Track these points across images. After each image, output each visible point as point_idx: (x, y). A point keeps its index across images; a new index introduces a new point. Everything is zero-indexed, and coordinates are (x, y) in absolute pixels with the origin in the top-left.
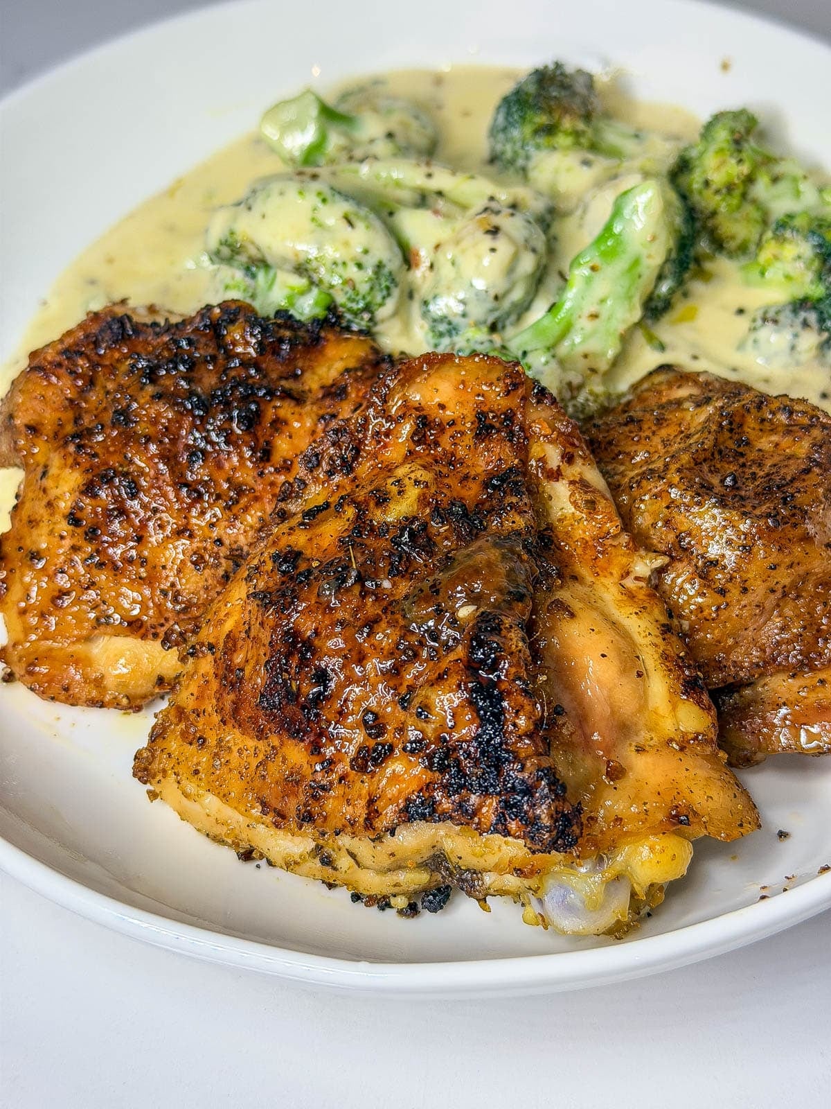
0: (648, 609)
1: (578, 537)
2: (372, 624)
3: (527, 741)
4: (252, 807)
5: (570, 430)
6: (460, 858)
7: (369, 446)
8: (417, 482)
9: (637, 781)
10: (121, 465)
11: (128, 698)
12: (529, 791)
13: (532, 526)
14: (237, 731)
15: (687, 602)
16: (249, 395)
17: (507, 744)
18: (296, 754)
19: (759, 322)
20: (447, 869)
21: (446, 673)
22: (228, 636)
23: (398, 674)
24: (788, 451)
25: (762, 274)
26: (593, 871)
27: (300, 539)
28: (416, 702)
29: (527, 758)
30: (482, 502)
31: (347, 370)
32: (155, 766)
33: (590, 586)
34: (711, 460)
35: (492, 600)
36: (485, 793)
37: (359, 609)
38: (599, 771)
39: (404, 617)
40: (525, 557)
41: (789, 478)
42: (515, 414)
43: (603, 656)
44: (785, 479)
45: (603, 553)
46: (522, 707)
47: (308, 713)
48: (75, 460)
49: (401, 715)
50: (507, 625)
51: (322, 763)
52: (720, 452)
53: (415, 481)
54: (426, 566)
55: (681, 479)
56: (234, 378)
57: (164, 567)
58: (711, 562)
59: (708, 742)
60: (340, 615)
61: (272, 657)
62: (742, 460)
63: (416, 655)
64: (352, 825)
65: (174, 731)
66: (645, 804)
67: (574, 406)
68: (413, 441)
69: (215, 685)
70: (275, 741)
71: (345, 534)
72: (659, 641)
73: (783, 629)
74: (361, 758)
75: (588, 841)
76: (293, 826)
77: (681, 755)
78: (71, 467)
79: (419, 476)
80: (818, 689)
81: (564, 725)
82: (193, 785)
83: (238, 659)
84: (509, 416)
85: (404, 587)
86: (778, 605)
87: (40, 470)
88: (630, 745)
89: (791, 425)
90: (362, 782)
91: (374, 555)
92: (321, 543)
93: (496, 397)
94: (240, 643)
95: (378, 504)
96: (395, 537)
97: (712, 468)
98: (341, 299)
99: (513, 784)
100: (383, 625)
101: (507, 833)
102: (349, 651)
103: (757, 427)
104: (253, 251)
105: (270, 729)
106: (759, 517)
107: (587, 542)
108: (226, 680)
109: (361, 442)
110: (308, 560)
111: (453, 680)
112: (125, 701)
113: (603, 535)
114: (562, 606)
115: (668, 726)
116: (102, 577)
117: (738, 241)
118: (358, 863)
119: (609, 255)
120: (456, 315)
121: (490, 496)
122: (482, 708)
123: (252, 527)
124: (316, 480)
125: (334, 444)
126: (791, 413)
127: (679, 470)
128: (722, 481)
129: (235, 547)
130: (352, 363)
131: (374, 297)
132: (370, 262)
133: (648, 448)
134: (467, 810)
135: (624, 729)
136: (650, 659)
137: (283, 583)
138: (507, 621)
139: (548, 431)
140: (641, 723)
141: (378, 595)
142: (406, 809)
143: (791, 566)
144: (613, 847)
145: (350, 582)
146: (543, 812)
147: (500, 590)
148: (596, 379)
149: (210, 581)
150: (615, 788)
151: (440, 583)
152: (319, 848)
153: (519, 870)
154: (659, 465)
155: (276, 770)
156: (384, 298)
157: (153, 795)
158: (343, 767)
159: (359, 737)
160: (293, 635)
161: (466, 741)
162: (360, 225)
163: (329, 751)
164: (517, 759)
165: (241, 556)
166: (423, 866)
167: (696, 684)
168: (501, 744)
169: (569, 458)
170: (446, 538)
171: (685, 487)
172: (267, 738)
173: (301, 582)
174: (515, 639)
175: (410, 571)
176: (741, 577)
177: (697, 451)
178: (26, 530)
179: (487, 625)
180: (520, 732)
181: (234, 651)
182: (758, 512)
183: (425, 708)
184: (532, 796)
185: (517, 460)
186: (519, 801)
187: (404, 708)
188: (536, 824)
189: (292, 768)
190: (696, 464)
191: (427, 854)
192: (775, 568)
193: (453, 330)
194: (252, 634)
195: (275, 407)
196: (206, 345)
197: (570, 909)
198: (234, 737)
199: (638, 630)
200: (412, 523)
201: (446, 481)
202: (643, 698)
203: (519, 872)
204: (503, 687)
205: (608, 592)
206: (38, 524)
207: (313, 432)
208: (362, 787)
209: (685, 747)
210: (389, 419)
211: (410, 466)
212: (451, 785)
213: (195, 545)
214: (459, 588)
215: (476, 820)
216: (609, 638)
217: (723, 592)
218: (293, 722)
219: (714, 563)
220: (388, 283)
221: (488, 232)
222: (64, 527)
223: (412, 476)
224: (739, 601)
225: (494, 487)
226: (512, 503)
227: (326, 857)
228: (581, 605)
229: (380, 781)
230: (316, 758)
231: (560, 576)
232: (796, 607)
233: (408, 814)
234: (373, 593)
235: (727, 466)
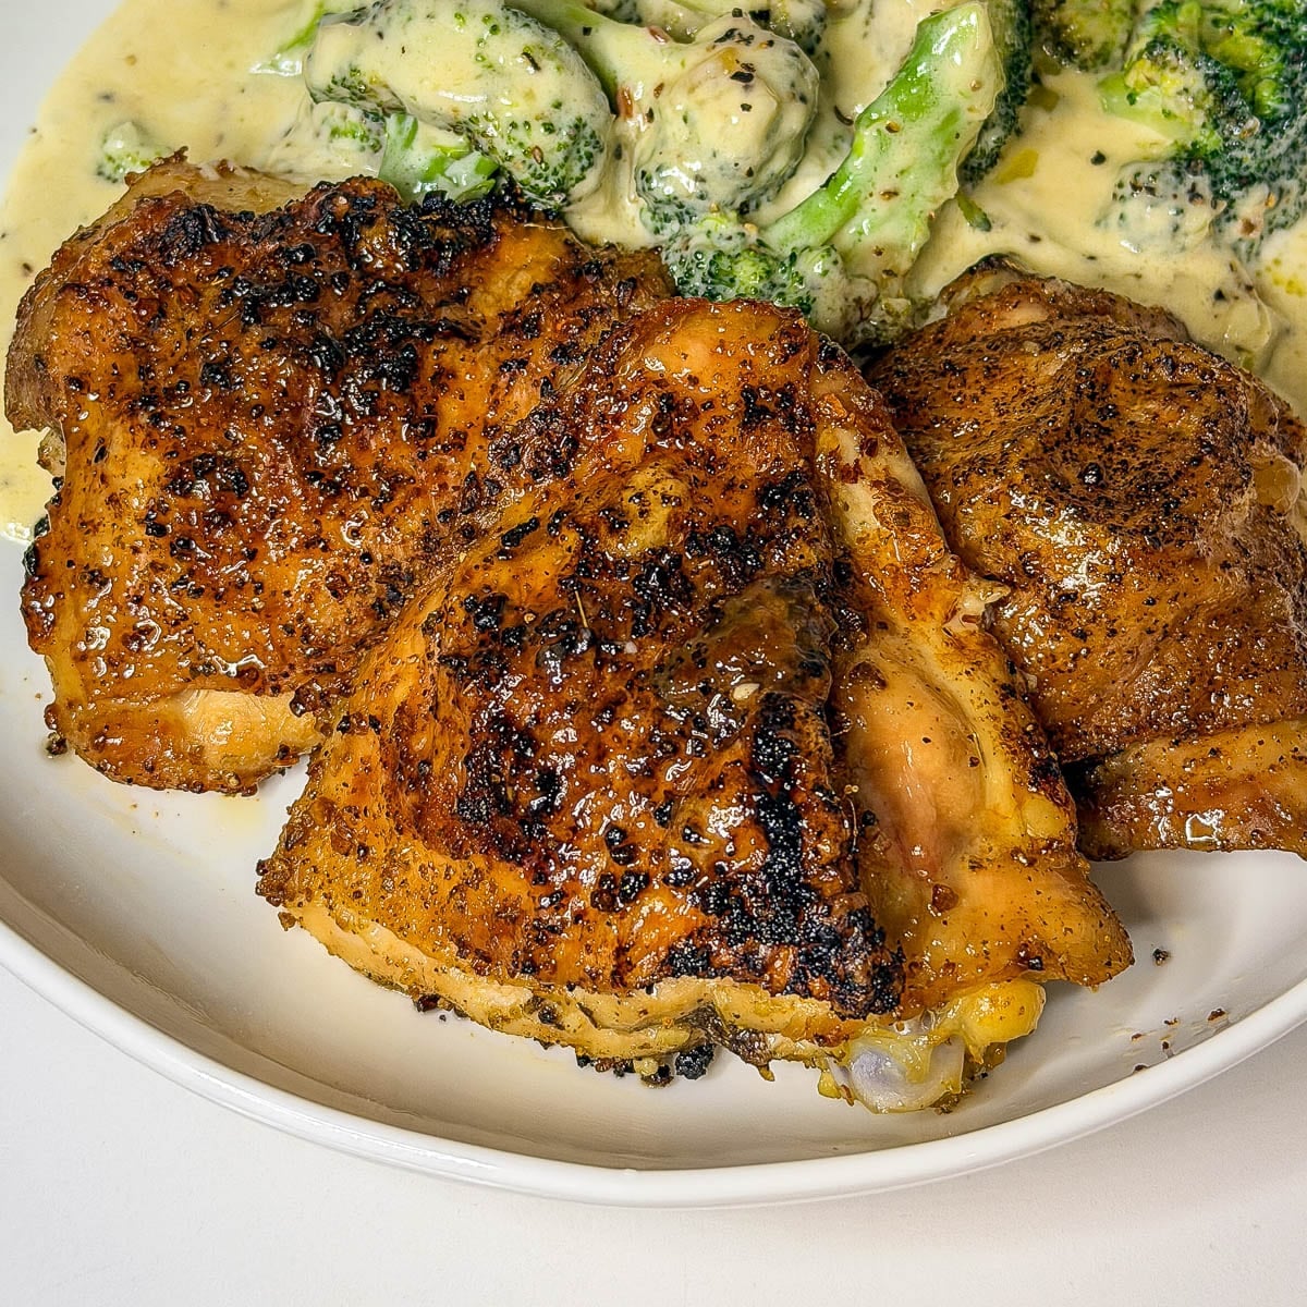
0: (984, 664)
1: (885, 563)
2: (614, 705)
3: (833, 873)
4: (443, 946)
5: (871, 406)
6: (738, 1017)
7: (592, 435)
8: (666, 498)
9: (974, 911)
10: (221, 448)
11: (237, 778)
12: (838, 941)
13: (826, 562)
14: (420, 845)
15: (1034, 647)
16: (402, 337)
17: (806, 876)
18: (512, 882)
19: (1127, 190)
20: (716, 1027)
21: (721, 781)
22: (401, 709)
23: (652, 775)
24: (1171, 425)
25: (1132, 99)
26: (917, 1031)
27: (500, 576)
28: (682, 818)
29: (834, 897)
30: (756, 523)
31: (537, 289)
32: (294, 883)
33: (905, 636)
34: (1066, 442)
35: (780, 676)
36: (778, 941)
37: (594, 685)
38: (922, 900)
39: (658, 697)
40: (820, 608)
41: (1172, 473)
42: (796, 391)
43: (927, 740)
44: (1167, 475)
45: (920, 586)
46: (826, 826)
47: (530, 829)
48: (149, 435)
49: (657, 831)
50: (802, 714)
51: (551, 897)
52: (1078, 430)
53: (663, 497)
54: (683, 620)
55: (1026, 476)
56: (376, 311)
57: (288, 594)
58: (1068, 596)
59: (1067, 850)
60: (571, 694)
61: (475, 750)
62: (1108, 441)
63: (676, 750)
64: (593, 979)
65: (320, 836)
66: (985, 943)
67: (864, 331)
68: (656, 432)
69: (383, 778)
70: (479, 861)
71: (568, 572)
72: (998, 711)
73: (1163, 682)
74: (605, 891)
75: (911, 995)
76: (502, 971)
77: (1031, 872)
78: (143, 446)
79: (668, 488)
80: (1210, 763)
81: (876, 837)
82: (350, 910)
83: (420, 743)
84: (788, 394)
85: (654, 651)
86: (1157, 649)
87: (92, 445)
88: (963, 858)
89: (1178, 386)
90: (608, 924)
91: (610, 606)
92: (532, 584)
93: (770, 367)
94: (420, 723)
95: (612, 530)
96: (639, 578)
97: (1068, 455)
98: (521, 174)
99: (817, 932)
100: (629, 707)
101: (807, 993)
102: (585, 745)
103: (1128, 387)
104: (385, 97)
105: (472, 846)
106: (1134, 532)
107: (898, 569)
108: (402, 773)
109: (579, 429)
110: (517, 609)
111: (733, 790)
112: (233, 782)
113: (919, 561)
114: (868, 672)
115: (1011, 831)
116: (198, 609)
117: (1097, 46)
118: (594, 1022)
119: (914, 109)
120: (689, 196)
121: (767, 515)
122: (772, 830)
123: (413, 534)
124: (515, 482)
125: (539, 433)
126: (1174, 367)
127: (1023, 464)
128: (1082, 476)
129: (389, 563)
130: (541, 276)
131: (570, 170)
132: (565, 120)
133: (976, 415)
134: (755, 965)
135: (952, 837)
136: (988, 738)
137: (482, 643)
138: (802, 707)
139: (843, 413)
140: (976, 828)
141: (620, 662)
142: (670, 959)
143: (1175, 599)
144: (943, 1000)
145: (582, 646)
146: (856, 966)
147: (790, 662)
148: (895, 285)
149: (354, 614)
150: (945, 923)
151: (706, 650)
152: (536, 1001)
153: (821, 1037)
154: (993, 449)
155: (477, 899)
156: (583, 169)
157: (287, 921)
158: (580, 902)
159: (602, 861)
160: (506, 720)
161: (751, 872)
162: (549, 66)
163: (559, 879)
164: (821, 900)
165: (398, 576)
166: (682, 1022)
167: (1048, 771)
168: (798, 875)
169: (870, 448)
170: (710, 579)
171: (1031, 489)
172: (466, 858)
173: (511, 644)
174: (814, 735)
175: (661, 628)
176: (1107, 616)
177: (1047, 432)
178: (77, 536)
179: (773, 714)
180: (824, 861)
181: (412, 733)
182: (1130, 525)
183: (696, 827)
184: (842, 947)
185: (802, 461)
186: (825, 954)
187: (662, 824)
188: (848, 984)
189: (506, 900)
190: (1045, 451)
191: (689, 1010)
192: (1154, 603)
193: (684, 214)
194: (442, 714)
195: (437, 352)
196: (331, 257)
197: (883, 1079)
198: (414, 850)
199: (969, 696)
200: (661, 556)
201: (705, 492)
202: (979, 792)
203: (821, 1039)
204: (799, 800)
205: (928, 642)
206: (96, 528)
207: (494, 387)
208: (610, 930)
209: (1035, 860)
210: (619, 397)
211: (653, 471)
212: (733, 932)
213: (331, 561)
214: (734, 659)
215: (767, 977)
216: (934, 714)
217: (1083, 635)
218: (505, 840)
219: (1070, 597)
220: (589, 149)
221: (737, 76)
222: (138, 534)
223: (658, 487)
224: (1104, 646)
225: (772, 503)
226: (798, 527)
227: (549, 1013)
228: (895, 668)
229: (633, 923)
230: (540, 889)
231: (865, 627)
232: (1182, 651)
233: (671, 966)
234: (614, 663)
235: (1087, 450)
